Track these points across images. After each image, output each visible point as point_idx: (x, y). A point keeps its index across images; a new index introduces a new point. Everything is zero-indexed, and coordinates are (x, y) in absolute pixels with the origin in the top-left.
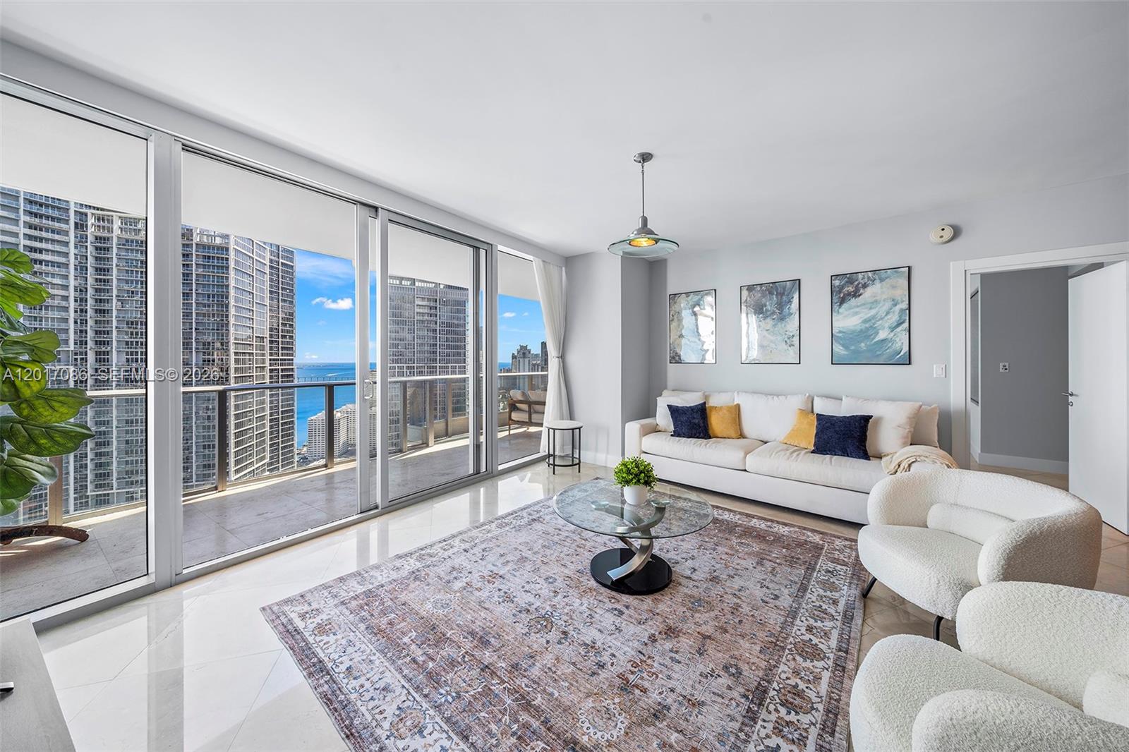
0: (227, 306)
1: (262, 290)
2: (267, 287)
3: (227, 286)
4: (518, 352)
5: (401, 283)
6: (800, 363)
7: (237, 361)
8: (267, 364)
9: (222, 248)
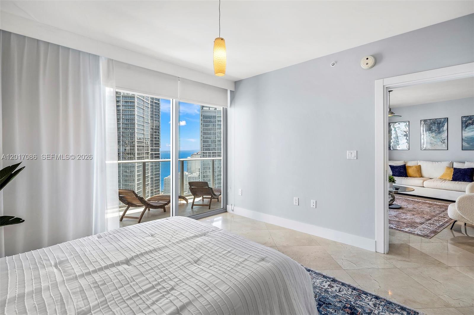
0: (134, 124)
1: (148, 116)
3: (134, 115)
6: (448, 150)
7: (138, 150)
8: (150, 151)
9: (132, 97)
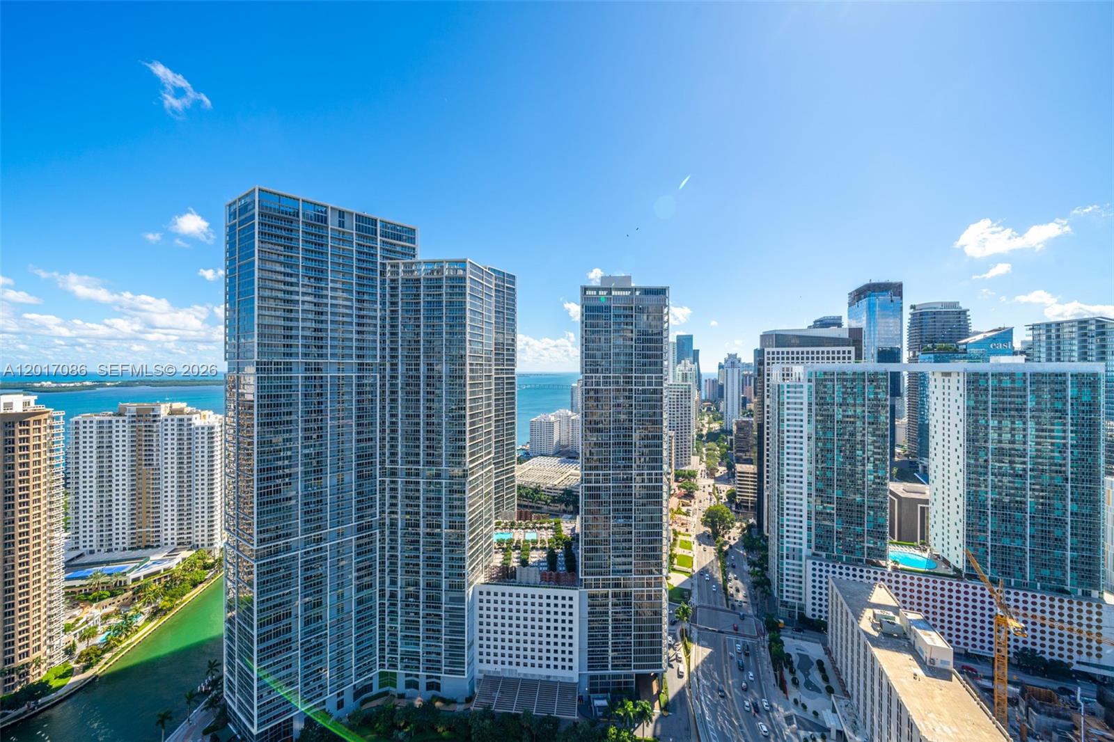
0: (465, 326)
1: (489, 311)
2: (493, 309)
4: (726, 361)
5: (598, 293)
7: (472, 370)
8: (494, 373)
9: (462, 279)
